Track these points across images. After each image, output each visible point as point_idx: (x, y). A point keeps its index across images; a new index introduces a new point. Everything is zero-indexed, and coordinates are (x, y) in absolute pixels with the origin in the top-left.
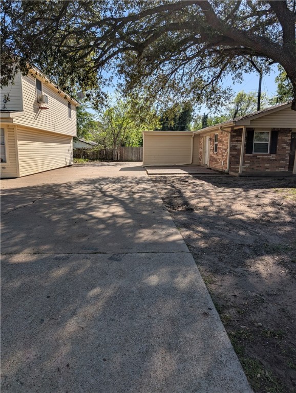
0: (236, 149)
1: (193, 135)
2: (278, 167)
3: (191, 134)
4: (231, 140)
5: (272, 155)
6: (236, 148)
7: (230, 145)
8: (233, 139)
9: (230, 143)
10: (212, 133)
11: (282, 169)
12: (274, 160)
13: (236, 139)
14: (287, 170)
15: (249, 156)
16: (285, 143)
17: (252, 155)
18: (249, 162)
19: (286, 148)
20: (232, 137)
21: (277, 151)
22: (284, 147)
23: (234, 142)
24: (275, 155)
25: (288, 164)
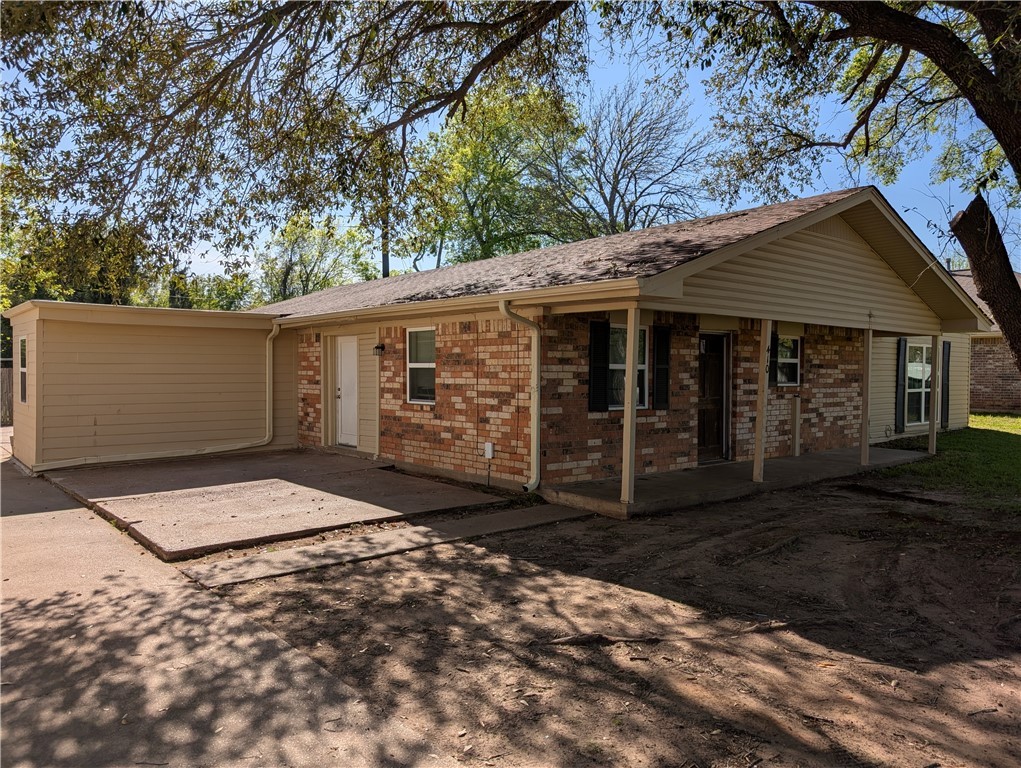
0: (560, 395)
1: (275, 330)
2: (674, 455)
3: (266, 326)
4: (543, 360)
5: (658, 413)
6: (561, 390)
7: (541, 379)
8: (550, 354)
9: (541, 371)
10: (393, 324)
11: (683, 462)
12: (663, 430)
13: (558, 355)
14: (695, 464)
15: (598, 422)
16: (685, 371)
17: (605, 415)
18: (598, 442)
19: (688, 386)
20: (546, 344)
21: (672, 399)
22: (686, 382)
23: (554, 368)
24: (664, 413)
25: (695, 441)
